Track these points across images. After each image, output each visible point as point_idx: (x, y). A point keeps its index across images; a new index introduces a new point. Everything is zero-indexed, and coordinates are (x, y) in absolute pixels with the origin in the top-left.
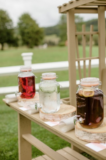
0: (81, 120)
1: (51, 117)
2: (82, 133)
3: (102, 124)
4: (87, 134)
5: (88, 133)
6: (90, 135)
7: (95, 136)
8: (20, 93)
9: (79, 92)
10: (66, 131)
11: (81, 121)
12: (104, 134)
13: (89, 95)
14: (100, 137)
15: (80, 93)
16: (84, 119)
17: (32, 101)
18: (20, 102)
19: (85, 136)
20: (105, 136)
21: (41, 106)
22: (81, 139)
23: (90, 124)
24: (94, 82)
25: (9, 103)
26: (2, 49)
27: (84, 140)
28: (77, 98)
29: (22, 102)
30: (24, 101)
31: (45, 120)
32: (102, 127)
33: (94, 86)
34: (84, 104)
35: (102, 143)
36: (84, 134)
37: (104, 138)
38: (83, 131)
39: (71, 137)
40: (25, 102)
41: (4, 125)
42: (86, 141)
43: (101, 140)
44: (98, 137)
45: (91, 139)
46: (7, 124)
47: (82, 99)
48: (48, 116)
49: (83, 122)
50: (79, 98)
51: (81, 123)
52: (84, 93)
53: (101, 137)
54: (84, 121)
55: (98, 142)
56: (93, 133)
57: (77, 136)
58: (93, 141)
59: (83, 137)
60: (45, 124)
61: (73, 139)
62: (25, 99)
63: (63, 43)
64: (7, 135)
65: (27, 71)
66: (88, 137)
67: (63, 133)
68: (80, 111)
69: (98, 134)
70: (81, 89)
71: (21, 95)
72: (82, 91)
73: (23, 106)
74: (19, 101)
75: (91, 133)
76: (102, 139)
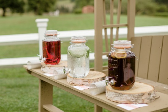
0: (113, 81)
1: (80, 81)
2: (113, 95)
3: (133, 87)
4: (118, 95)
5: (120, 94)
6: (121, 96)
7: (126, 97)
8: (45, 59)
9: (111, 54)
10: (96, 94)
11: (112, 83)
12: (135, 95)
13: (122, 57)
14: (131, 98)
15: (113, 55)
16: (116, 81)
17: (58, 67)
18: (45, 67)
19: (117, 97)
20: (136, 97)
21: (69, 71)
22: (112, 100)
23: (122, 86)
24: (127, 45)
25: (31, 69)
26: (4, 15)
27: (116, 101)
28: (109, 60)
29: (47, 68)
30: (48, 67)
31: (74, 84)
32: (133, 89)
33: (127, 48)
34: (117, 65)
35: (133, 104)
36: (116, 95)
37: (135, 99)
38: (114, 93)
39: (102, 99)
40: (50, 67)
41: (16, 100)
42: (117, 102)
43: (132, 101)
44: (129, 98)
45: (122, 100)
46: (19, 99)
47: (114, 60)
48: (77, 80)
49: (115, 84)
50: (112, 60)
51: (113, 84)
52: (117, 55)
53: (133, 98)
54: (116, 82)
55: (129, 102)
56: (125, 94)
57: (108, 98)
58: (124, 101)
59: (114, 98)
60: (73, 88)
61: (104, 101)
62: (50, 65)
63: (79, 10)
64: (21, 110)
65: (53, 35)
66: (119, 98)
67: (94, 96)
68: (112, 73)
69: (130, 95)
70: (113, 51)
71: (45, 60)
72: (115, 53)
73: (47, 72)
74: (43, 66)
75: (122, 94)
76: (133, 99)
